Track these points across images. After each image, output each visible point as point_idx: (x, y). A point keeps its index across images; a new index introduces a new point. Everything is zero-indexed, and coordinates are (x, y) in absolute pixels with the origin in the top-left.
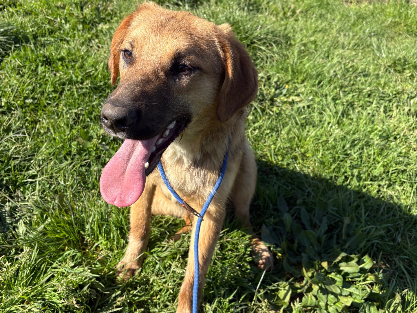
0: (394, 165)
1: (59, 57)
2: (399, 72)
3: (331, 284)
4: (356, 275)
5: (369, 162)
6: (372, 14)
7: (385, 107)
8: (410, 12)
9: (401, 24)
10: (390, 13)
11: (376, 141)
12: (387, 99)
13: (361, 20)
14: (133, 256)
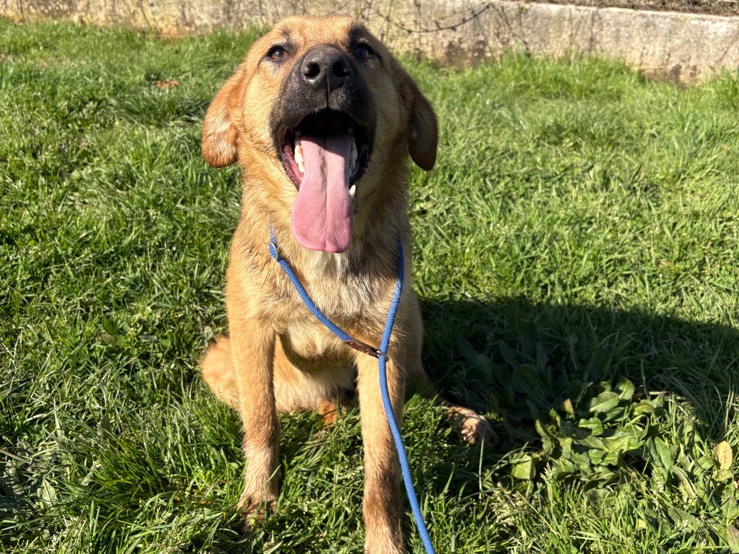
0: (605, 256)
1: (23, 228)
2: (556, 144)
3: (586, 437)
4: (616, 412)
5: (567, 260)
6: (485, 82)
7: (557, 189)
8: (536, 69)
9: (529, 87)
10: (509, 77)
11: (565, 232)
12: (555, 179)
13: (473, 92)
14: (260, 480)
